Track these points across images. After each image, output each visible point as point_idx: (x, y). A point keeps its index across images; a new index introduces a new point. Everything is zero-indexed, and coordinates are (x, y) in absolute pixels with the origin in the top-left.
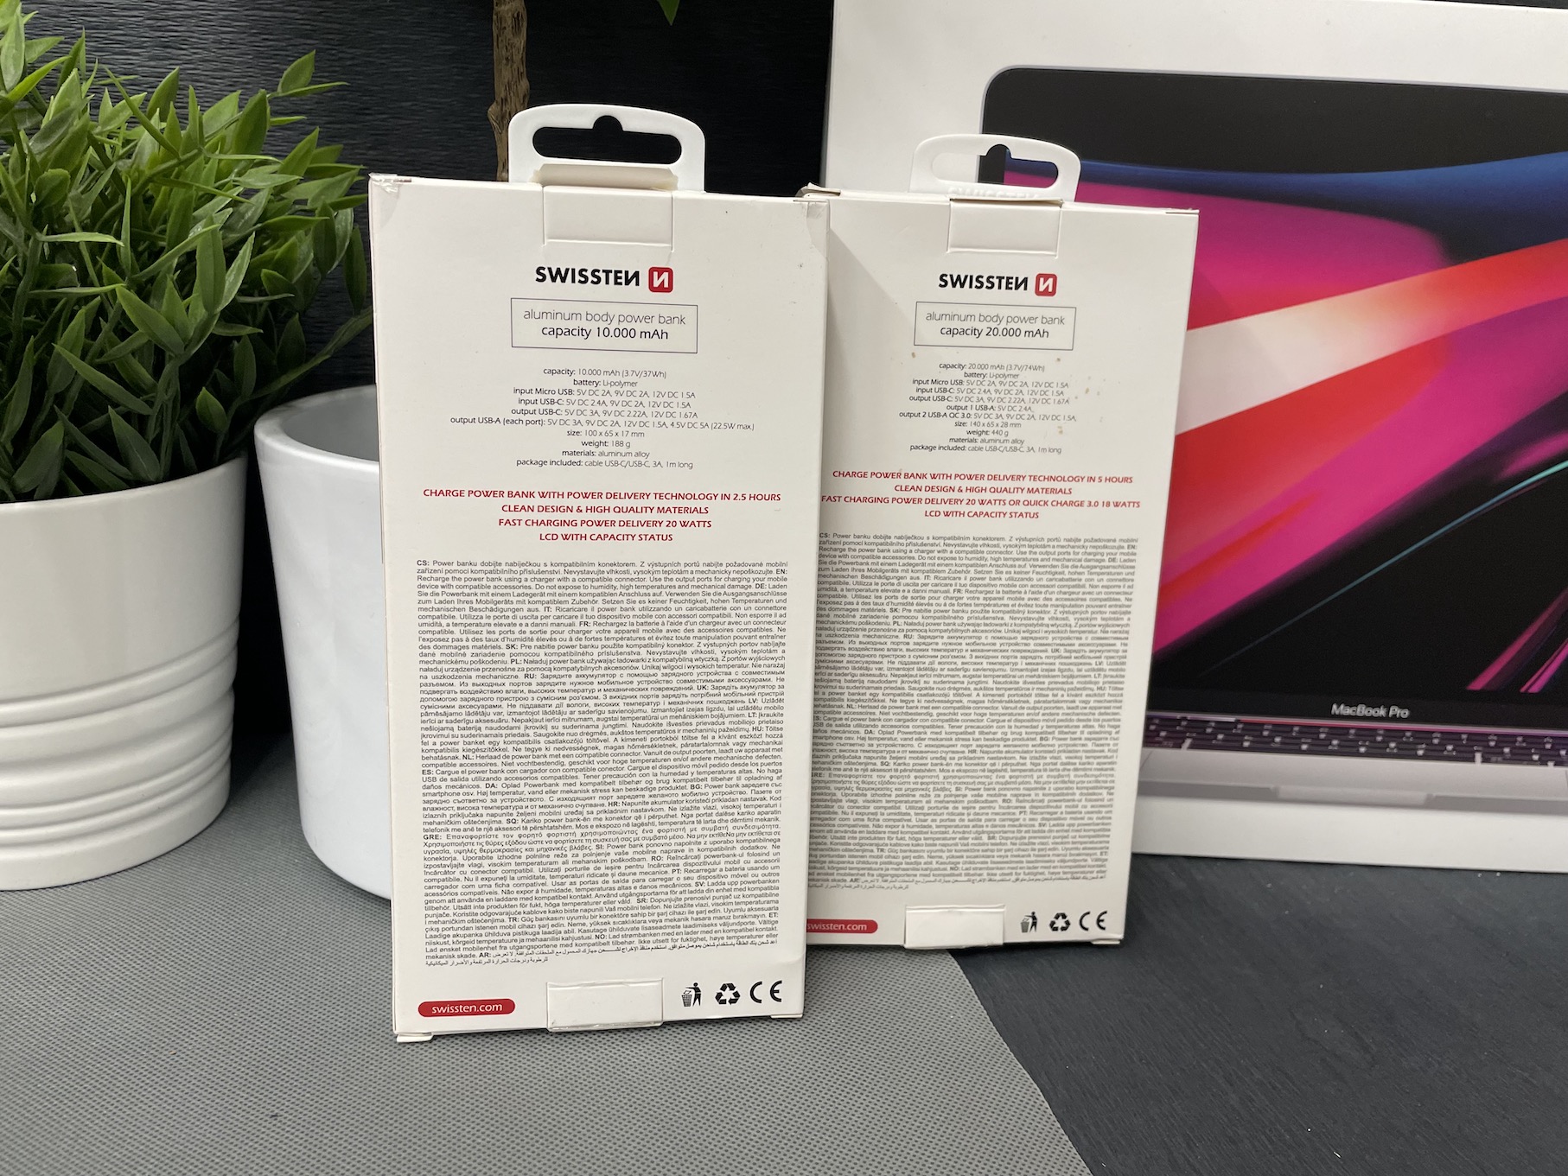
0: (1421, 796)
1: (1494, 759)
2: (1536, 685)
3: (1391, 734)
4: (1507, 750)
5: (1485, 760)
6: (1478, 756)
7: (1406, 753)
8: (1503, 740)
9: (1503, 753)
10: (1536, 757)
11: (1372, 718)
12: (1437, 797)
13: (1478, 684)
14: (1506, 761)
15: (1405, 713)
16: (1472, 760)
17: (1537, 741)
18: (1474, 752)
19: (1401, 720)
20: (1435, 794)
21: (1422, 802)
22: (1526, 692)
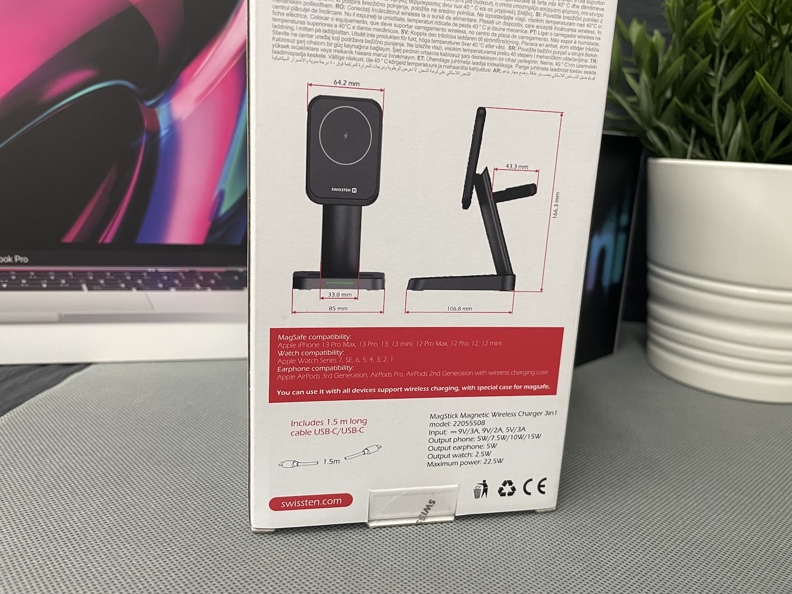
0: (55, 315)
1: (95, 287)
2: (108, 236)
3: (21, 274)
4: (102, 282)
5: (90, 289)
7: (34, 286)
8: (99, 275)
9: (100, 284)
10: (123, 286)
12: (66, 315)
13: (69, 238)
14: (104, 289)
15: (26, 260)
16: (80, 289)
17: (119, 275)
18: (81, 284)
19: (23, 264)
20: (64, 313)
21: (56, 319)
22: (103, 244)
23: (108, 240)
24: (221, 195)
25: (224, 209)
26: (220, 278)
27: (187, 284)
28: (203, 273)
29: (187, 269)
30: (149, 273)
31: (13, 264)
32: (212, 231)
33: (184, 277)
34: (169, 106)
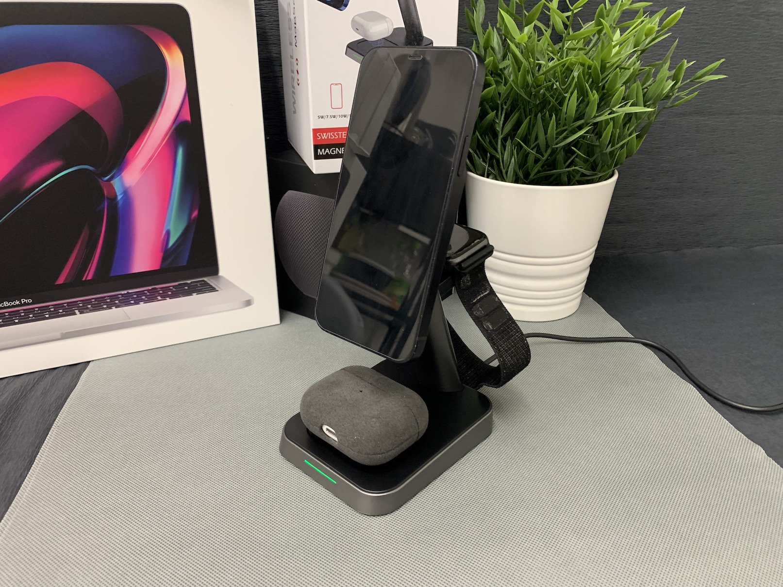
0: (58, 335)
2: (89, 275)
6: (77, 311)
9: (88, 308)
10: (105, 306)
12: (66, 333)
13: (61, 281)
14: (91, 311)
15: (30, 301)
19: (29, 304)
20: (64, 332)
21: (60, 337)
22: (85, 280)
23: (89, 278)
24: (168, 233)
25: (171, 243)
26: (174, 289)
27: (151, 297)
28: (162, 289)
30: (123, 295)
32: (164, 259)
34: (121, 178)
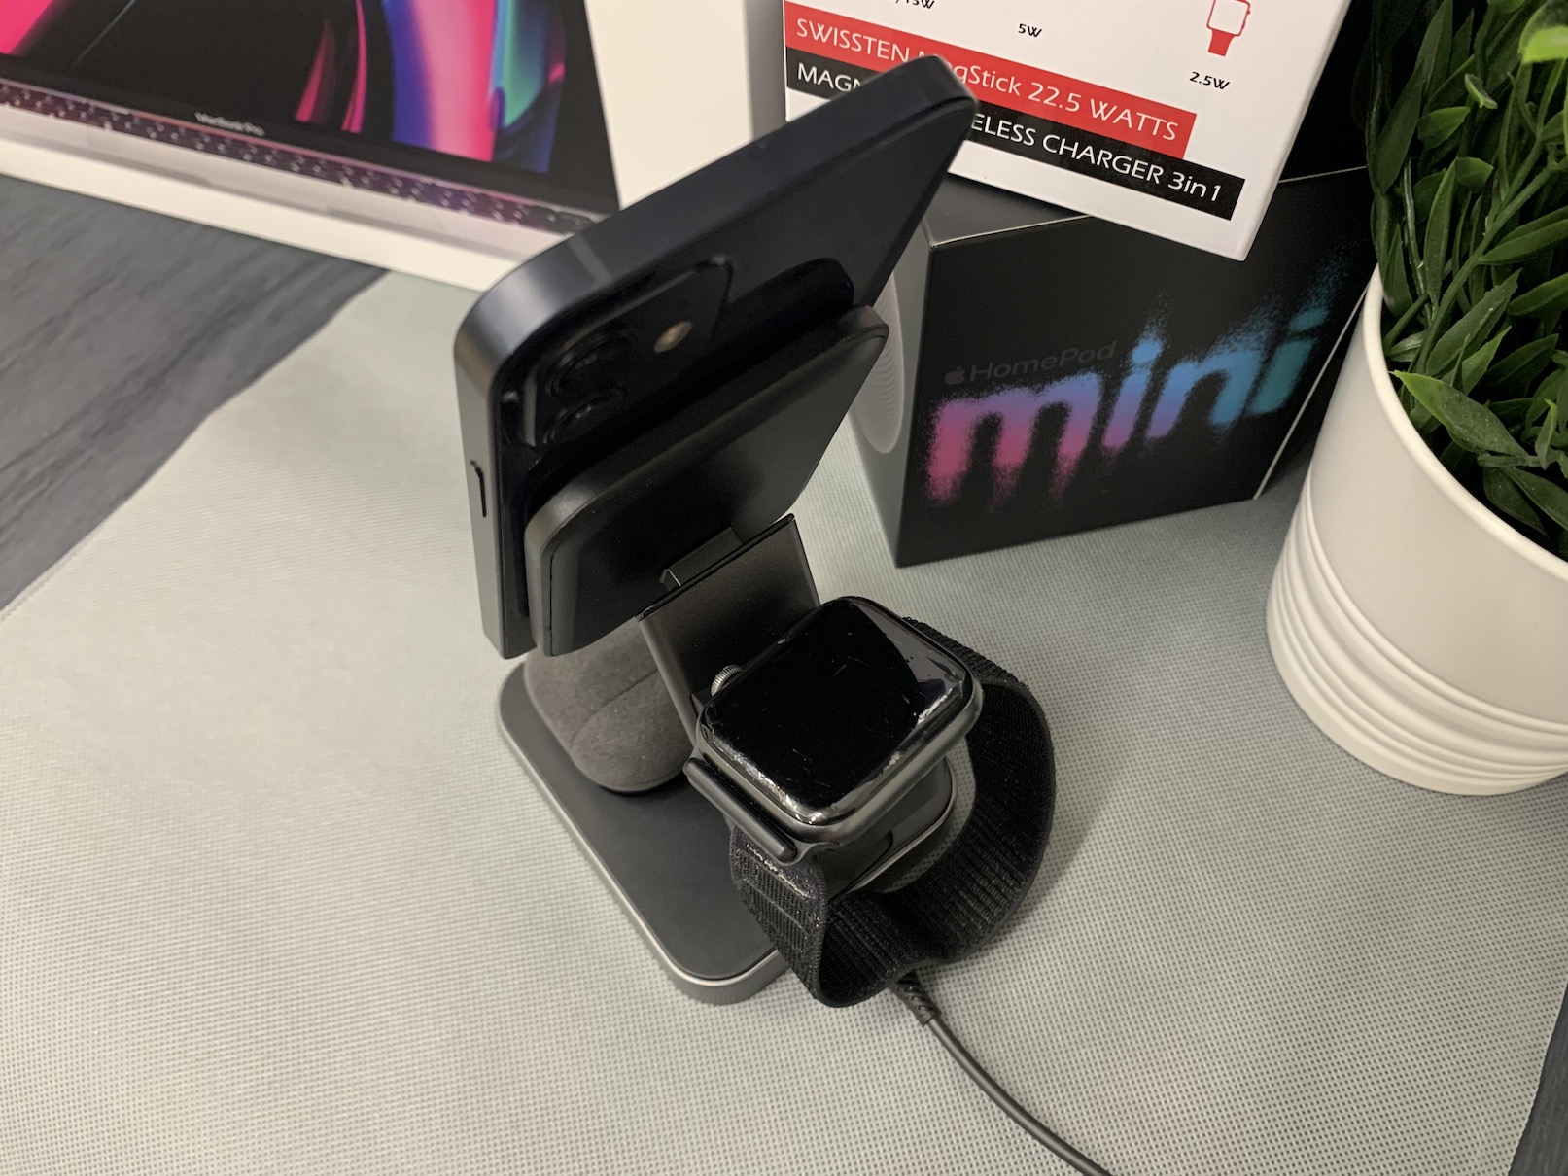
1: (360, 185)
2: (354, 121)
3: (261, 148)
4: (366, 180)
5: (354, 185)
6: (345, 180)
7: (284, 166)
8: (359, 171)
9: (364, 182)
10: (395, 191)
11: (233, 131)
14: (372, 189)
15: (259, 131)
16: (342, 183)
17: (386, 177)
18: (340, 176)
21: (326, 210)
23: (356, 128)
24: (500, 95)
25: (511, 116)
26: (526, 212)
27: (483, 208)
28: (502, 201)
29: (477, 191)
30: (426, 184)
31: (244, 133)
33: (474, 200)
